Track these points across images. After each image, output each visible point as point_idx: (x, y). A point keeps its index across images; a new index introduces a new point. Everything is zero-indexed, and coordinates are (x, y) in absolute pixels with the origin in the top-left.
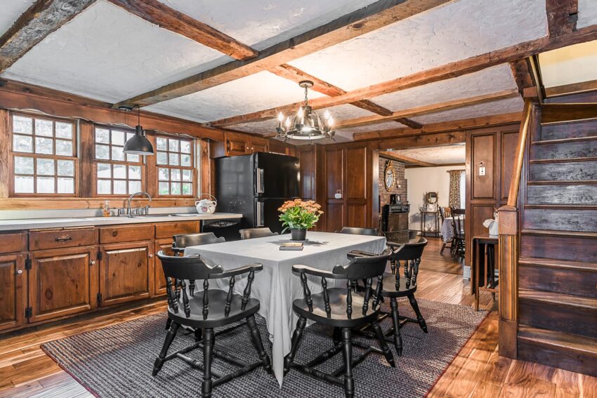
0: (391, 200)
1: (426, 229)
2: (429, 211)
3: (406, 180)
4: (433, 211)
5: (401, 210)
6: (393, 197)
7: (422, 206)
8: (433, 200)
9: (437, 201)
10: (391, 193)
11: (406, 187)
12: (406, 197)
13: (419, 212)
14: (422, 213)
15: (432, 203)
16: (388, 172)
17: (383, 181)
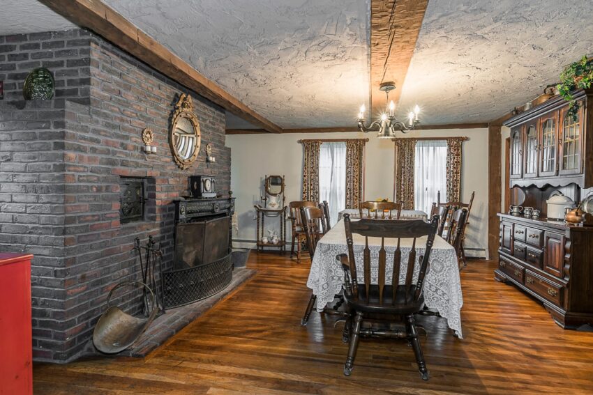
0: (191, 188)
1: (265, 240)
2: (270, 208)
3: (229, 149)
4: (276, 208)
5: (212, 211)
6: (195, 182)
7: (258, 199)
8: (277, 189)
9: (282, 190)
10: (189, 173)
11: (229, 165)
12: (229, 184)
13: (254, 210)
14: (258, 211)
15: (275, 195)
16: (180, 125)
17: (166, 142)
